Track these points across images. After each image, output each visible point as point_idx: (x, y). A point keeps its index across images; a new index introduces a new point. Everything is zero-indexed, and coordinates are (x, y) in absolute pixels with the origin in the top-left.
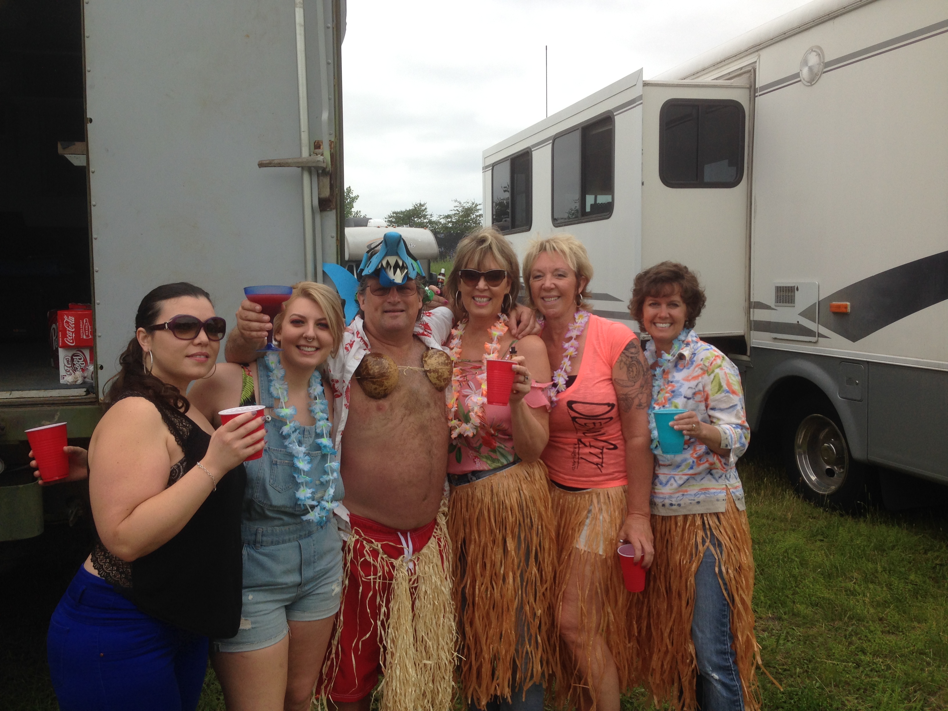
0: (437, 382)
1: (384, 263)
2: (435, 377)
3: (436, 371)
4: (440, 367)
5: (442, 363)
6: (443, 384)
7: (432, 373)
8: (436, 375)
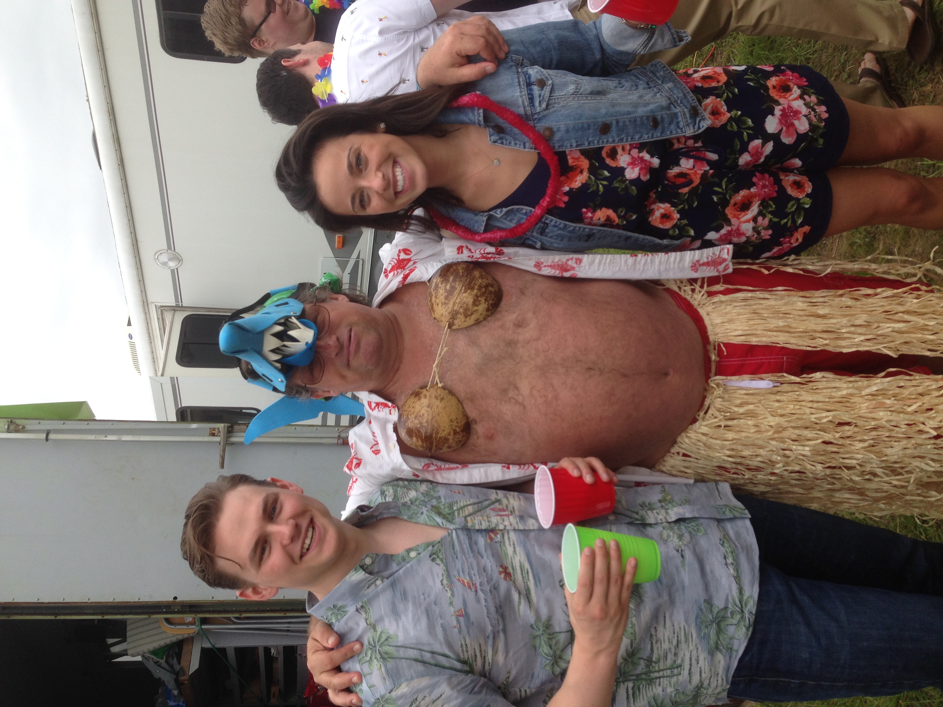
0: (474, 317)
1: (275, 357)
2: (463, 319)
3: (454, 315)
4: (450, 305)
5: (446, 298)
6: (482, 307)
7: (456, 322)
8: (461, 317)
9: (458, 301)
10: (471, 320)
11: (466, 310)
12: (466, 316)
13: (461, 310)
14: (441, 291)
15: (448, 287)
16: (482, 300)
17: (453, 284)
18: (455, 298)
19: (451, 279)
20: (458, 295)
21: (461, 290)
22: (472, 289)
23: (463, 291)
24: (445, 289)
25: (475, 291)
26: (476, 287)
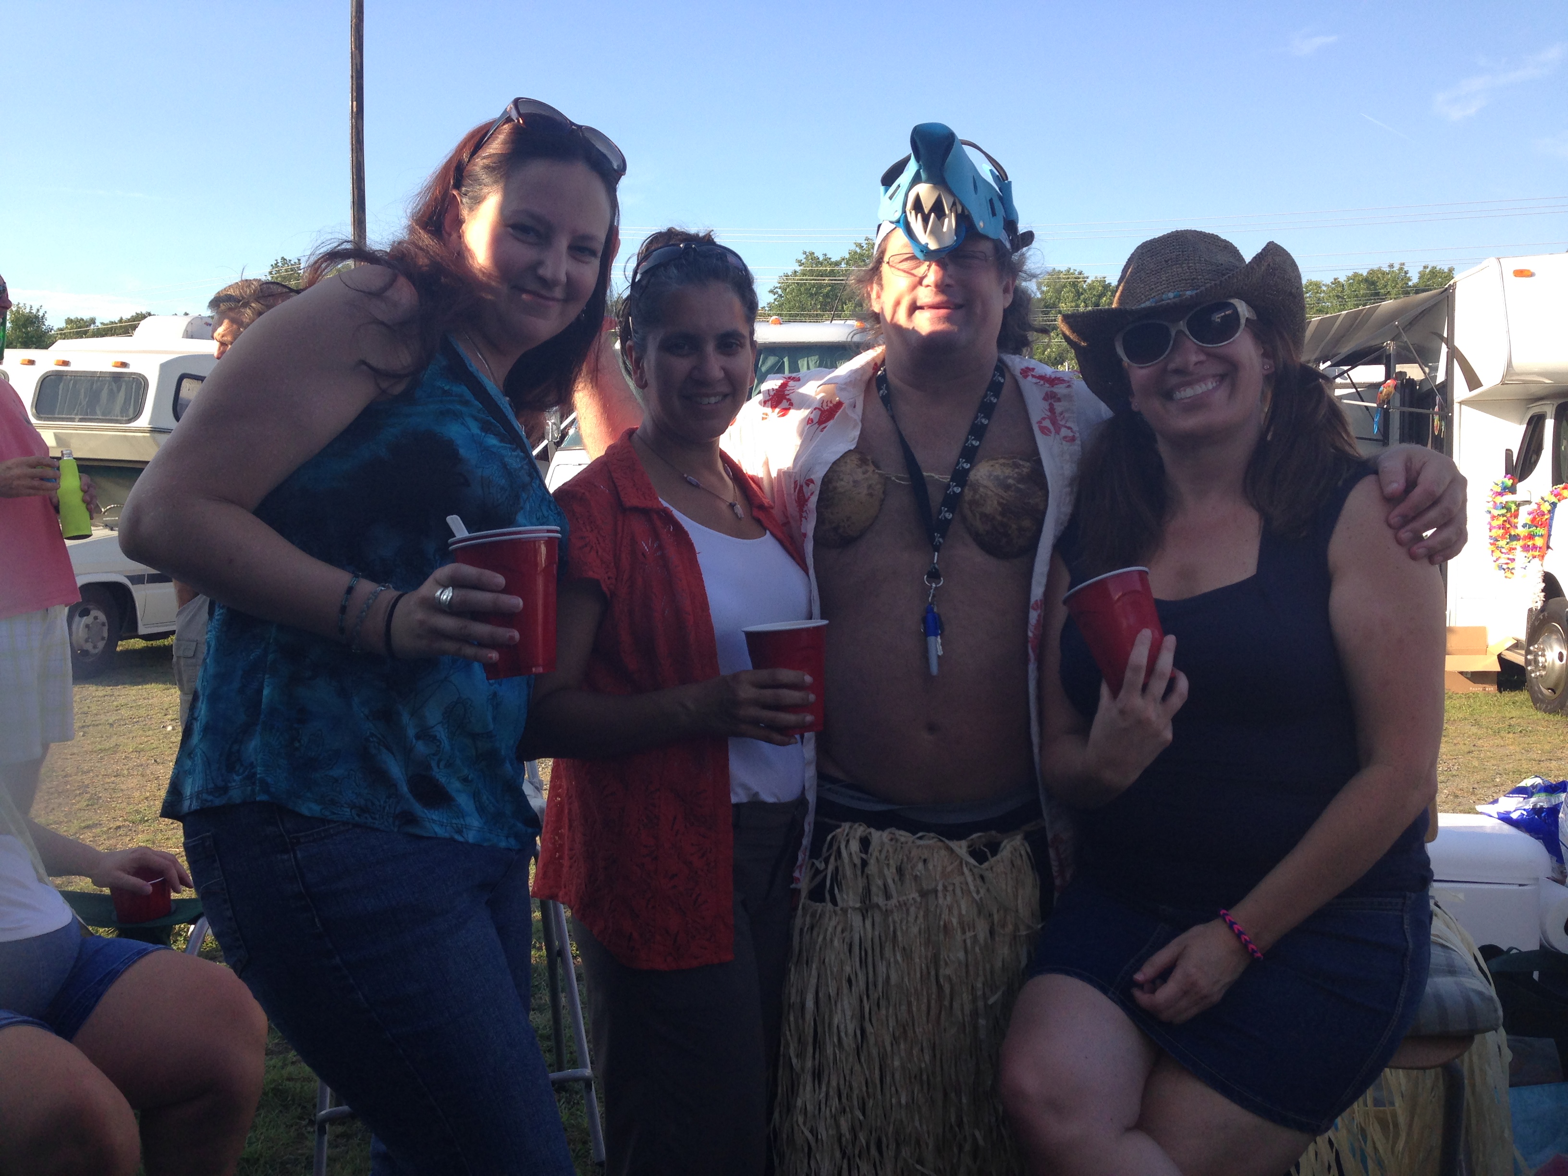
9: (990, 493)
11: (978, 504)
12: (971, 504)
14: (1008, 471)
15: (1010, 481)
16: (990, 527)
17: (1013, 488)
18: (994, 489)
19: (1021, 486)
20: (997, 495)
21: (1003, 498)
22: (1004, 515)
23: (1001, 500)
24: (1008, 477)
25: (999, 518)
26: (1005, 520)
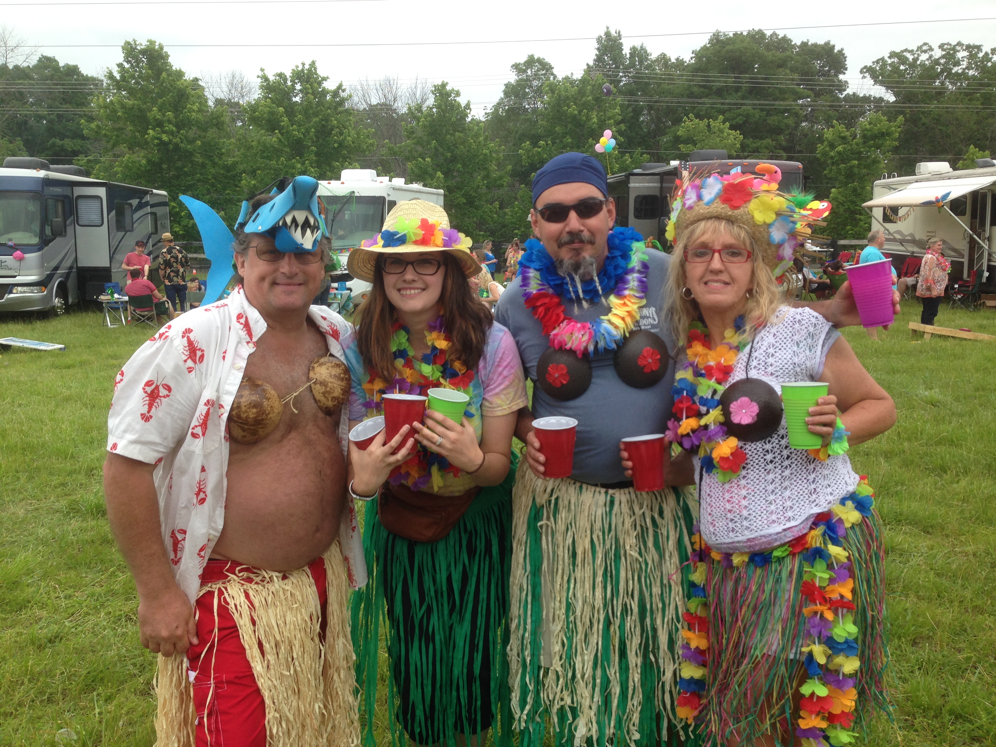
2: (321, 392)
3: (323, 383)
4: (330, 380)
5: (335, 375)
6: (330, 404)
7: (318, 386)
8: (323, 389)
9: (333, 385)
10: (319, 397)
11: (329, 393)
12: (324, 393)
13: (328, 389)
16: (335, 403)
18: (335, 382)
20: (338, 385)
21: (341, 386)
22: (343, 394)
24: (340, 373)
